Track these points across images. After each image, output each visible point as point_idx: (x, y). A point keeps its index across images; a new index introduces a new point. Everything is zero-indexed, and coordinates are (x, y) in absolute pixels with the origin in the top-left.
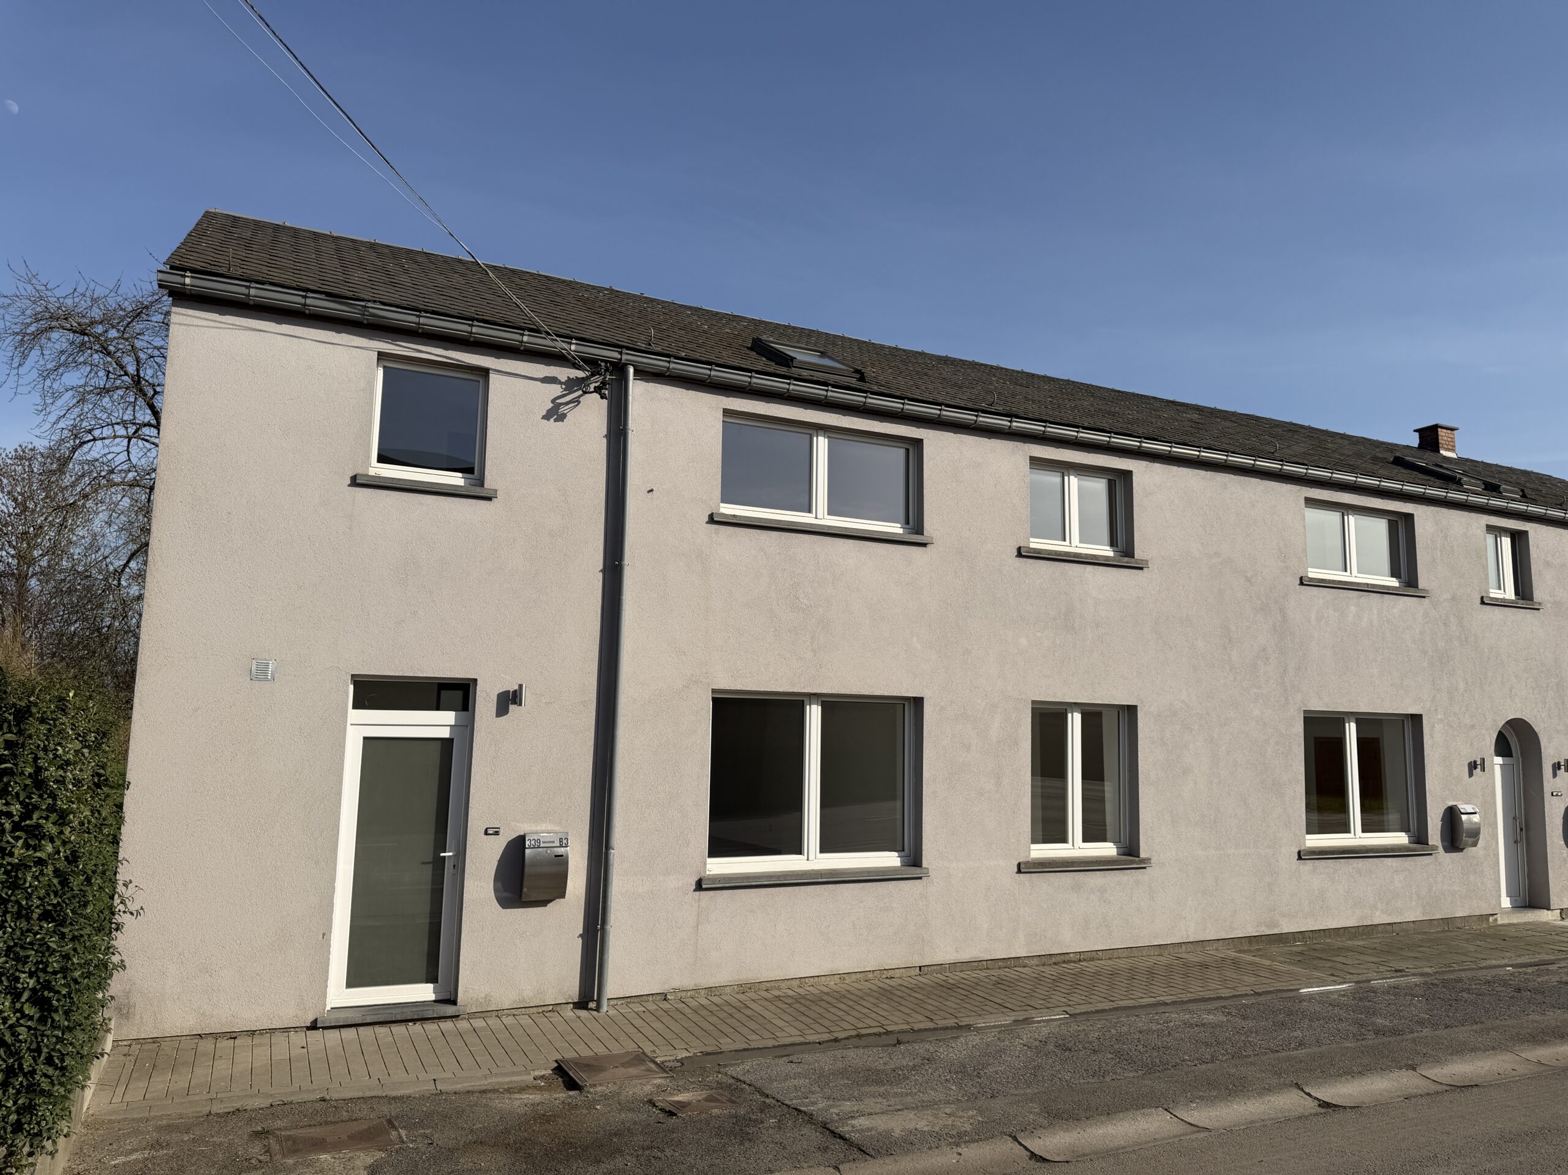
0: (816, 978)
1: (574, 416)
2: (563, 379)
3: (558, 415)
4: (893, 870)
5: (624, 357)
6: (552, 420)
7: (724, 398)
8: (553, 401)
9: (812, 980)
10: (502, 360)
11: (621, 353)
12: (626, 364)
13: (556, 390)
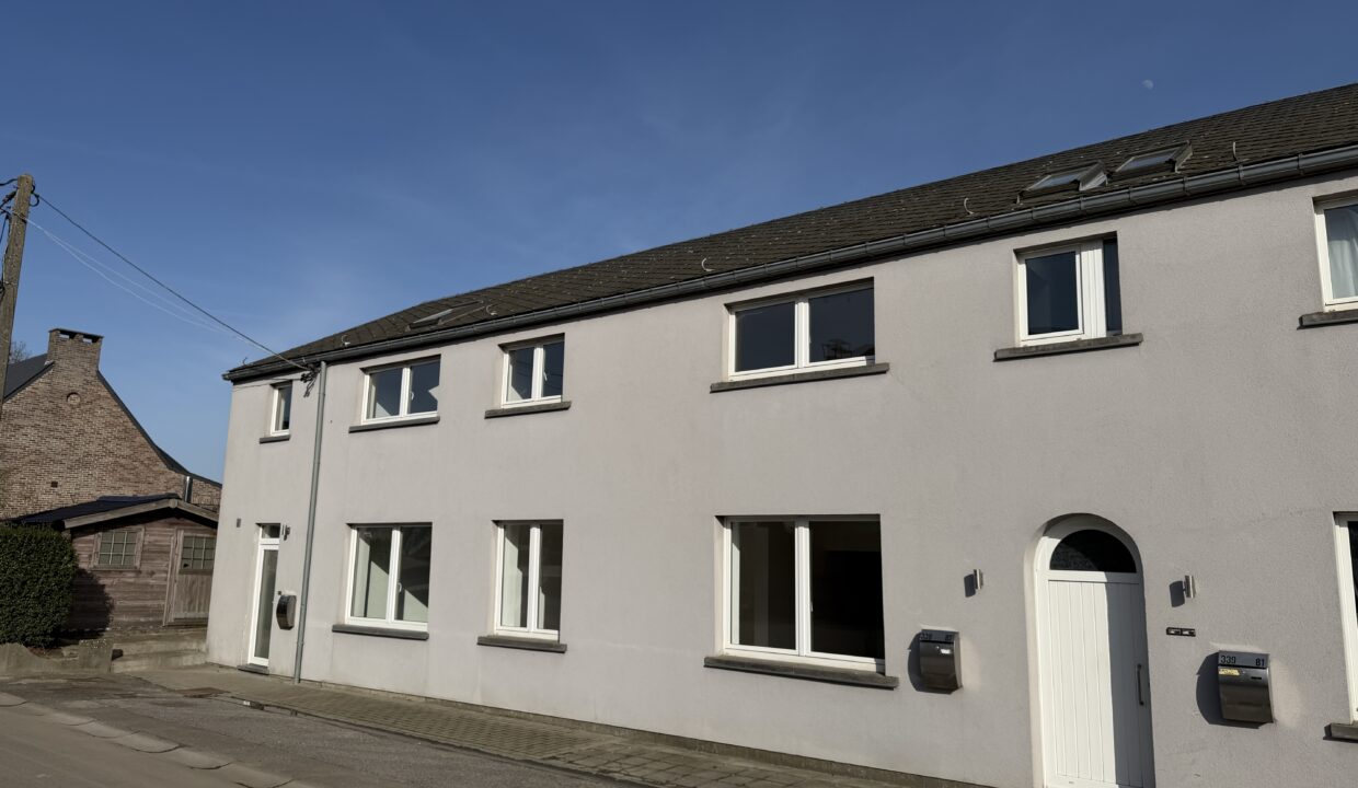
1: (312, 392)
5: (318, 358)
6: (306, 397)
8: (307, 387)
12: (321, 361)
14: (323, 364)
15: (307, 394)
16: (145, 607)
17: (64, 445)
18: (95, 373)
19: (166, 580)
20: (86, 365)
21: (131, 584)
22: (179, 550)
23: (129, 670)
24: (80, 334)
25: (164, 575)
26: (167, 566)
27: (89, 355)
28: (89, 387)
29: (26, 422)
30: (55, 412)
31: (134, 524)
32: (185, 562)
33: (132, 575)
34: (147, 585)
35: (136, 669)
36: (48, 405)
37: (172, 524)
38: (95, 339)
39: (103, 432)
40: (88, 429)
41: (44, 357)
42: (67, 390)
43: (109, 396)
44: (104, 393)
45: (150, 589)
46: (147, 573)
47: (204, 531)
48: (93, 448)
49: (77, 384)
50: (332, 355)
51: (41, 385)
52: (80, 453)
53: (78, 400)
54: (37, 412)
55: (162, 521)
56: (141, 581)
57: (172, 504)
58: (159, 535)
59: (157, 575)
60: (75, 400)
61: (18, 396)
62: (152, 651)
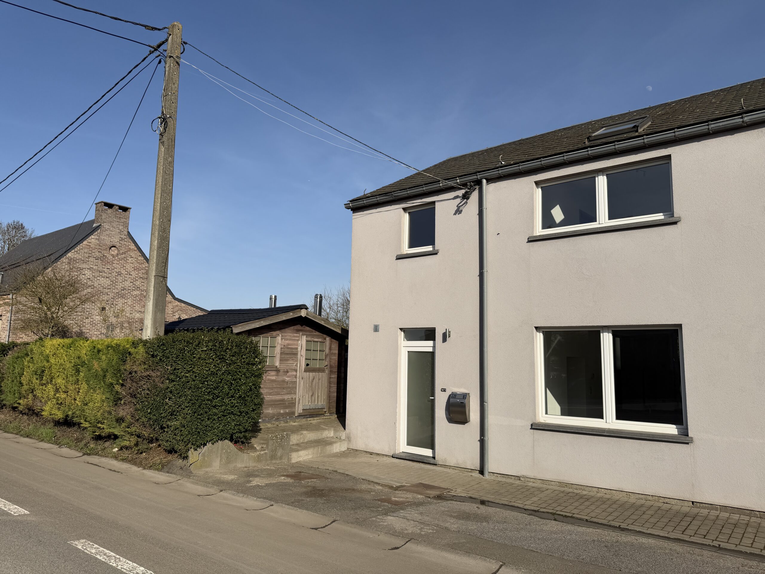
0: (609, 491)
1: (465, 210)
2: (461, 195)
3: (459, 211)
4: (672, 436)
5: (479, 177)
6: (457, 214)
7: (535, 176)
8: (457, 206)
9: (606, 491)
10: (440, 196)
11: (477, 175)
12: (481, 179)
13: (458, 200)
14: (484, 181)
15: (458, 211)
16: (283, 400)
17: (108, 282)
18: (126, 233)
19: (296, 377)
20: (121, 227)
21: (273, 381)
22: (304, 352)
23: (301, 459)
24: (117, 205)
25: (294, 373)
26: (296, 365)
27: (122, 220)
28: (123, 243)
29: (84, 266)
30: (103, 258)
31: (275, 330)
32: (308, 362)
33: (273, 373)
34: (284, 381)
35: (305, 458)
36: (97, 254)
37: (298, 331)
38: (125, 209)
39: (132, 273)
40: (123, 272)
41: (93, 222)
42: (109, 244)
43: (136, 249)
44: (133, 246)
45: (285, 386)
46: (284, 372)
47: (318, 337)
48: (127, 284)
49: (115, 240)
50: (494, 173)
51: (93, 240)
52: (119, 287)
53: (116, 252)
54: (91, 259)
55: (292, 328)
56: (280, 378)
57: (303, 313)
58: (290, 340)
59: (290, 373)
60: (114, 251)
61: (79, 247)
62: (306, 441)
